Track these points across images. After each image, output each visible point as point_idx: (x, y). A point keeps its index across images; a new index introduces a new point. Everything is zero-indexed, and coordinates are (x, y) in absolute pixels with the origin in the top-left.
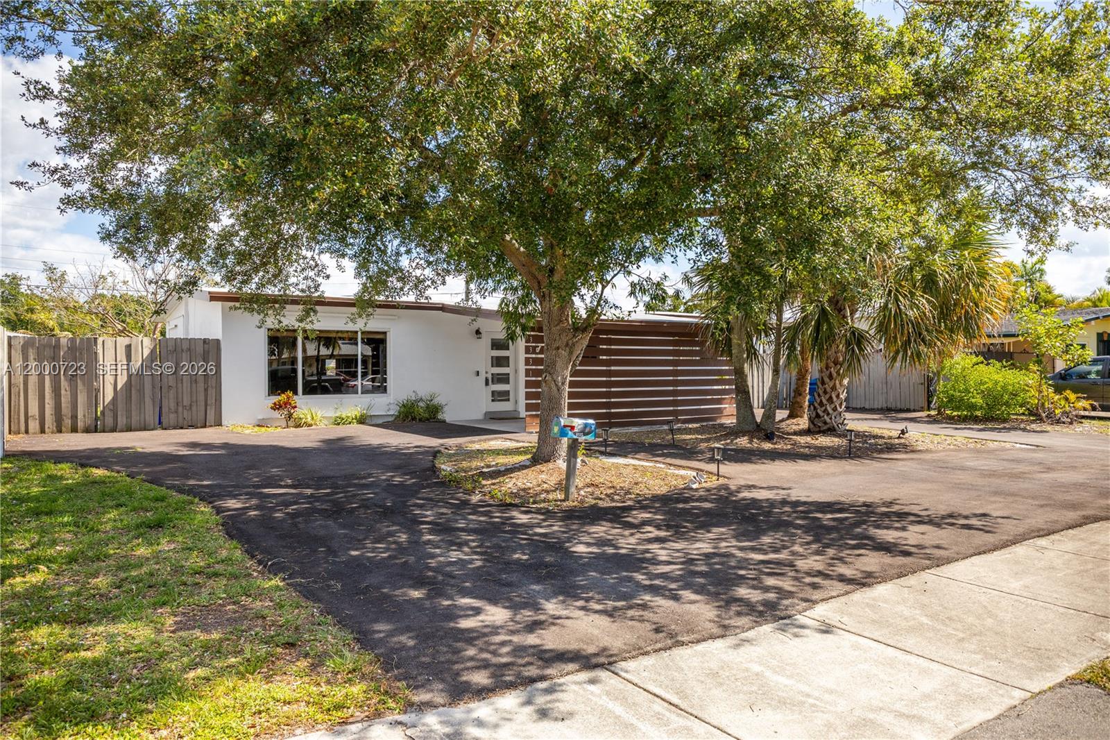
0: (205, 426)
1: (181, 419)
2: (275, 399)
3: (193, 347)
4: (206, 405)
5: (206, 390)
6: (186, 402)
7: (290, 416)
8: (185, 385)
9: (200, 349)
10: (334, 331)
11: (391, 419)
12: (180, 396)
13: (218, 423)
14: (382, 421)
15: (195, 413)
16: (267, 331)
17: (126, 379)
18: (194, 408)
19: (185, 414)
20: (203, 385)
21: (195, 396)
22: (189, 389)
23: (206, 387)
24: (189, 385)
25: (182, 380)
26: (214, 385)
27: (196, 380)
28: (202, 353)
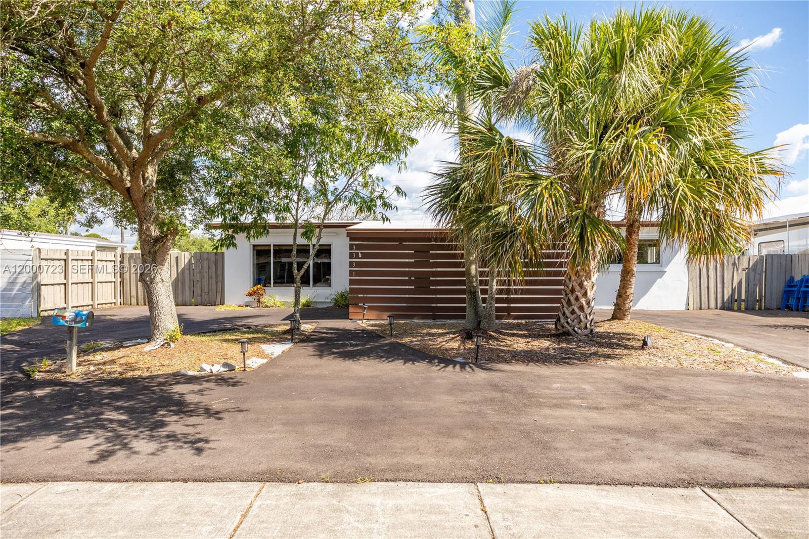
0: (215, 305)
1: (203, 299)
3: (210, 257)
4: (217, 292)
5: (216, 283)
6: (206, 290)
7: (259, 300)
12: (203, 286)
13: (222, 303)
14: (325, 306)
15: (211, 297)
16: (252, 246)
17: (176, 276)
18: (210, 294)
19: (205, 297)
20: (215, 280)
21: (211, 286)
22: (208, 282)
23: (217, 281)
24: (207, 279)
25: (204, 277)
26: (221, 280)
27: (211, 277)
28: (214, 260)
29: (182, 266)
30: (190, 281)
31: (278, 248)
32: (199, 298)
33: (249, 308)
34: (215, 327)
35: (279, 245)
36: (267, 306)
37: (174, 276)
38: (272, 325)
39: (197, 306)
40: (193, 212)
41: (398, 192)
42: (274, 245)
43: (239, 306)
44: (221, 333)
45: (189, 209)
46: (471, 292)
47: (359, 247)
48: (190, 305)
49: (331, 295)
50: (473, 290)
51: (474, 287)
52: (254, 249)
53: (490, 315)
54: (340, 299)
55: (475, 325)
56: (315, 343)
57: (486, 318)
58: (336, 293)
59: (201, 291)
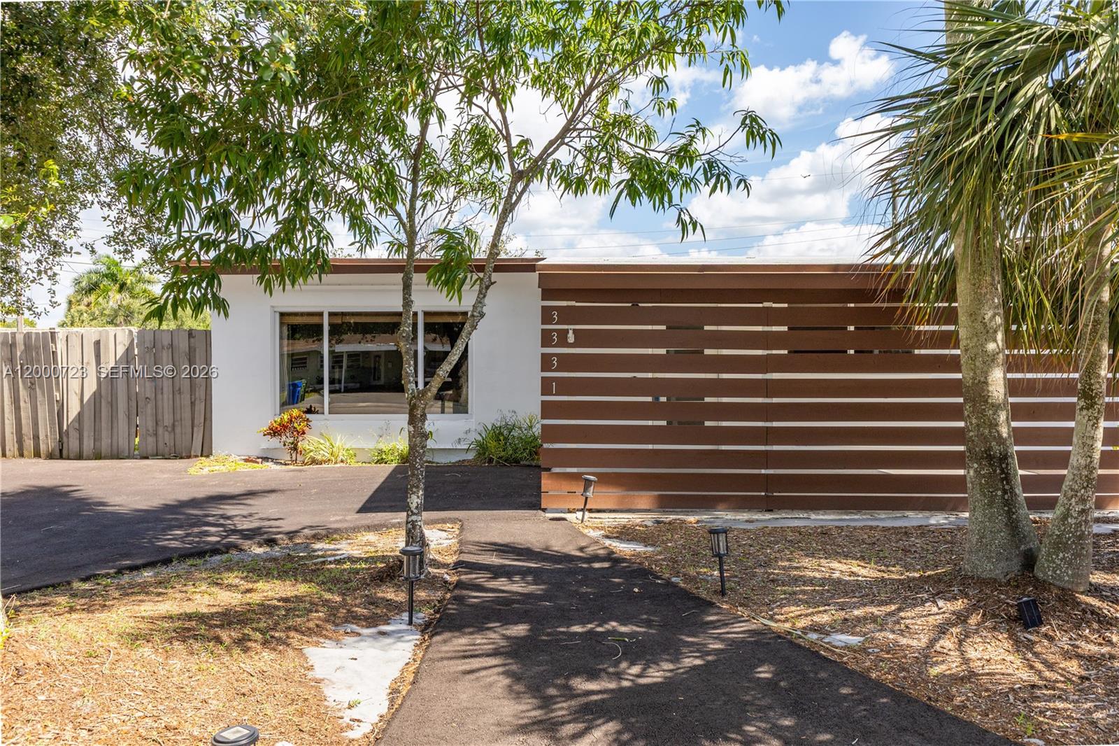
0: (189, 457)
1: (161, 444)
3: (175, 342)
4: (192, 425)
5: (193, 404)
6: (167, 419)
8: (165, 396)
9: (184, 344)
11: (469, 457)
12: (160, 411)
13: (206, 452)
14: (454, 459)
15: (178, 436)
16: (278, 316)
17: (94, 387)
18: (178, 430)
19: (166, 437)
20: (189, 396)
21: (179, 412)
22: (171, 402)
23: (193, 400)
24: (171, 396)
25: (162, 389)
26: (203, 397)
27: (180, 389)
28: (187, 350)
29: (109, 362)
30: (129, 398)
31: (339, 321)
32: (151, 440)
33: (270, 464)
34: (173, 540)
35: (343, 314)
36: (314, 461)
37: (91, 387)
38: (336, 531)
39: (147, 458)
40: (113, 214)
41: (751, 134)
42: (331, 314)
43: (246, 460)
44: (182, 567)
45: (102, 204)
46: (990, 458)
47: (568, 316)
48: (128, 457)
49: (468, 432)
50: (996, 449)
51: (1000, 440)
52: (282, 324)
53: (1081, 537)
54: (492, 444)
55: (1015, 566)
56: (495, 636)
57: (1066, 548)
58: (480, 428)
59: (157, 423)
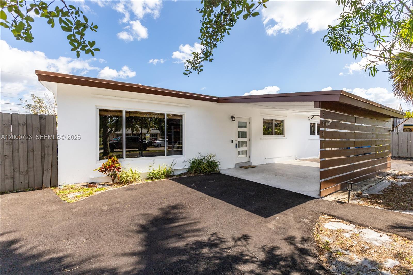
0: (40, 188)
1: (17, 183)
2: (104, 162)
3: (29, 122)
4: (43, 170)
5: (43, 158)
6: (23, 167)
7: (115, 176)
8: (21, 154)
9: (36, 123)
10: (147, 113)
11: (185, 171)
12: (17, 163)
13: (53, 184)
14: (179, 173)
15: (31, 177)
16: (98, 111)
18: (31, 173)
19: (21, 178)
20: (40, 153)
21: (32, 162)
22: (26, 157)
23: (43, 155)
24: (26, 153)
25: (18, 149)
26: (50, 153)
27: (33, 149)
28: (39, 126)
31: (132, 116)
32: (9, 181)
42: (127, 112)
49: (184, 162)
52: (99, 115)
58: (189, 160)
59: (14, 171)
